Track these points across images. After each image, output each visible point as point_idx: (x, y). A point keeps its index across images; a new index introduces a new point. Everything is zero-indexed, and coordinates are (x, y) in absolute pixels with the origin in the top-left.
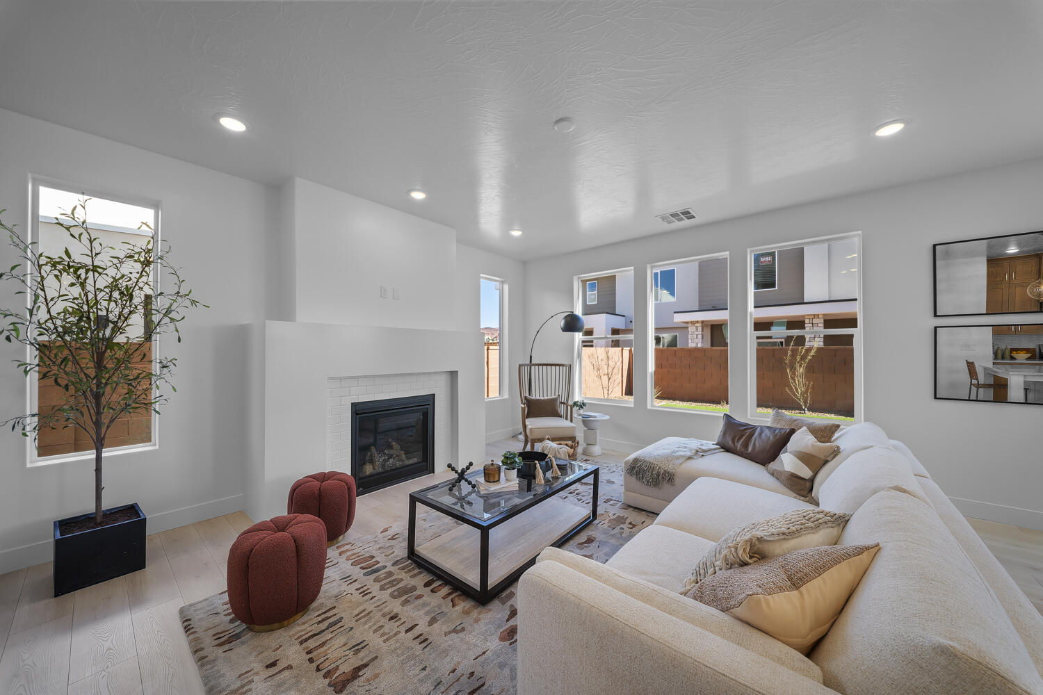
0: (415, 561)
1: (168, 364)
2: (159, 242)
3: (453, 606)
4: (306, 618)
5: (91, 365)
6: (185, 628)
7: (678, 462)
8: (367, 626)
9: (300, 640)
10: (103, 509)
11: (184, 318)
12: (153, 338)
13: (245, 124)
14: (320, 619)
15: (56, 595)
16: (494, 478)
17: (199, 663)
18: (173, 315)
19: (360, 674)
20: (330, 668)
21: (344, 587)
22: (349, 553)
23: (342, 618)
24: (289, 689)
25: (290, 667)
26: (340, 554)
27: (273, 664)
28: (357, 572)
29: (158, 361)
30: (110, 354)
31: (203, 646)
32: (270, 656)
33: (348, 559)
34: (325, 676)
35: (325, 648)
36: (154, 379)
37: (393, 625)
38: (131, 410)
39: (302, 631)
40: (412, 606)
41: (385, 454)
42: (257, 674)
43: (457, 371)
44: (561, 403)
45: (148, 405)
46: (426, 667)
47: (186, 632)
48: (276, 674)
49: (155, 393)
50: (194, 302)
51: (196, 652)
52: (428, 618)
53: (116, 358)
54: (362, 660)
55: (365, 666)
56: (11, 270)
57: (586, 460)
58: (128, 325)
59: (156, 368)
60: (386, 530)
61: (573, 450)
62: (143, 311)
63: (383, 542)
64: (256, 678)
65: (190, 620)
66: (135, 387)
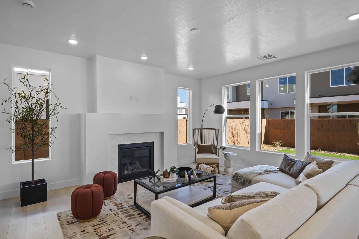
0: (136, 207)
1: (54, 129)
2: (51, 85)
3: (146, 222)
4: (95, 220)
5: (31, 130)
6: (59, 219)
7: (254, 175)
8: (115, 224)
9: (93, 226)
10: (34, 180)
11: (58, 113)
12: (49, 120)
13: (77, 41)
14: (100, 220)
15: (22, 206)
16: (166, 176)
17: (62, 228)
18: (55, 111)
19: (110, 237)
20: (101, 234)
21: (110, 212)
22: (114, 202)
23: (107, 221)
24: (87, 238)
25: (88, 232)
26: (111, 202)
27: (84, 231)
28: (115, 208)
29: (51, 128)
30: (36, 126)
31: (63, 224)
32: (83, 229)
33: (113, 204)
34: (99, 236)
35: (100, 229)
36: (49, 134)
37: (124, 225)
38: (42, 146)
39: (94, 223)
40: (131, 220)
41: (133, 166)
42: (78, 233)
43: (164, 132)
44: (215, 147)
45: (48, 144)
46: (131, 237)
47: (59, 220)
48: (84, 234)
49: (50, 139)
50: (61, 107)
51: (61, 225)
52: (136, 224)
53: (38, 127)
54: (111, 233)
55: (112, 235)
56: (9, 99)
57: (224, 174)
58: (41, 116)
59: (50, 131)
60: (129, 195)
61: (213, 169)
62: (46, 110)
63: (127, 199)
64: (78, 234)
65: (60, 217)
66: (44, 137)
